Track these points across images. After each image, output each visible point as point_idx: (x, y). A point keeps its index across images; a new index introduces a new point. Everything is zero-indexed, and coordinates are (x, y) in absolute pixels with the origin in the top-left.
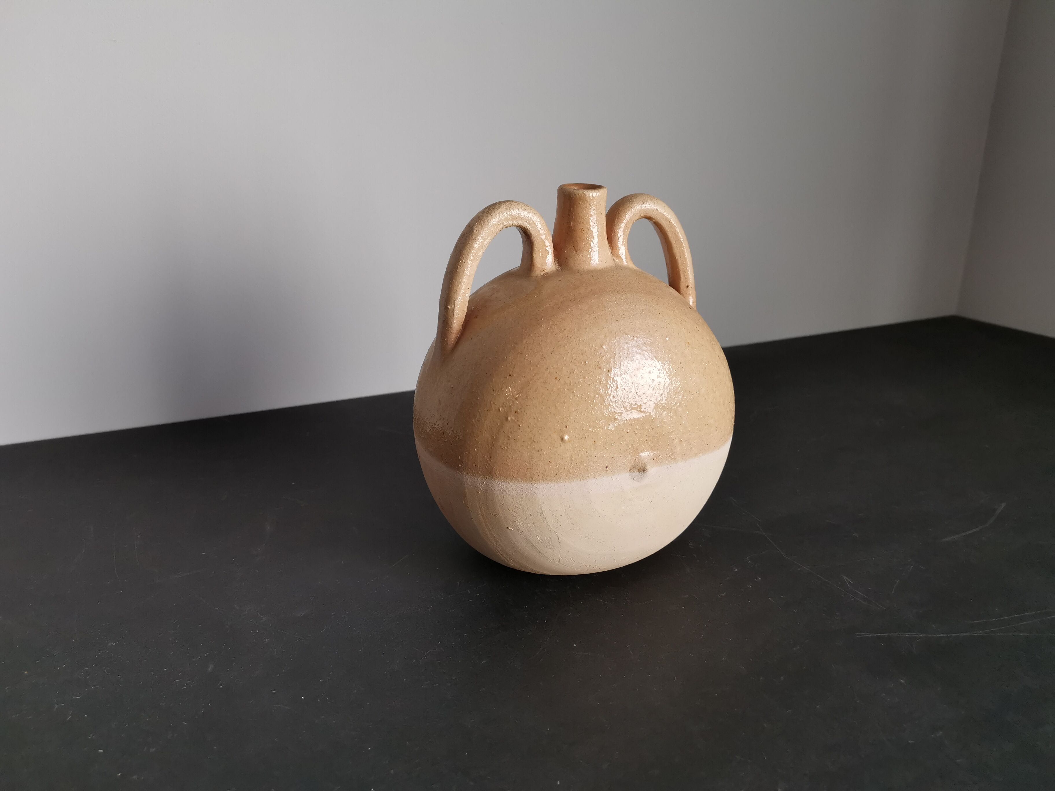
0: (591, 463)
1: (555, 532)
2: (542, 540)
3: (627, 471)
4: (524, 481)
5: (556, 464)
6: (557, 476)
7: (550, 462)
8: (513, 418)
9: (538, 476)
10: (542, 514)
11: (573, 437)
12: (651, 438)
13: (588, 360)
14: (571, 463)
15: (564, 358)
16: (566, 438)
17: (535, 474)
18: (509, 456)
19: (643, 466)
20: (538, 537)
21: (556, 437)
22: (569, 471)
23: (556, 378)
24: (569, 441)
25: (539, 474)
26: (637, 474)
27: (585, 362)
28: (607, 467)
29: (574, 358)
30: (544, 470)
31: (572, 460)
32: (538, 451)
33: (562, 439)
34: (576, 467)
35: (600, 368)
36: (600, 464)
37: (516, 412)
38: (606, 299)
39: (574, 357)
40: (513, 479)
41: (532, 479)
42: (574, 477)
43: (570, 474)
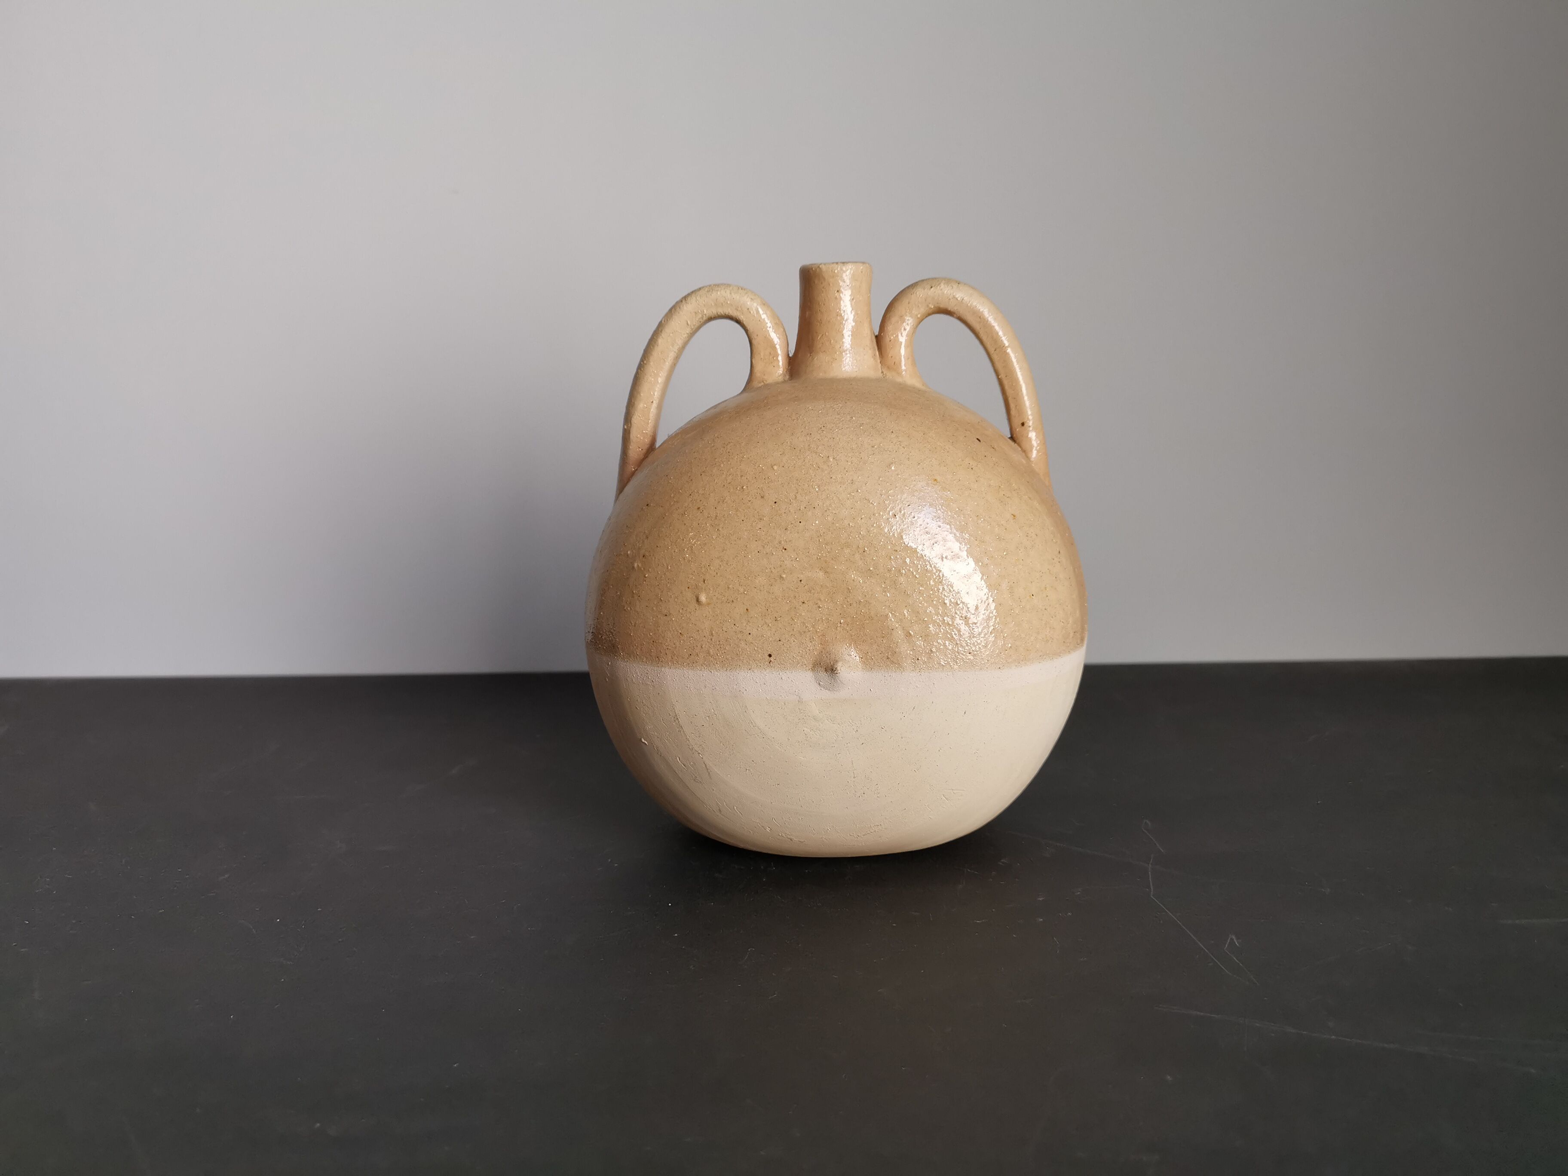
0: (743, 644)
1: (699, 753)
2: (684, 765)
3: (807, 668)
4: (649, 662)
5: (690, 638)
6: (690, 659)
7: (681, 633)
8: (640, 565)
9: (666, 654)
10: (676, 718)
11: (715, 598)
12: (849, 620)
13: (747, 484)
14: (711, 639)
15: (716, 481)
16: (703, 598)
17: (662, 651)
18: (632, 622)
19: (832, 663)
20: (678, 758)
21: (689, 595)
22: (709, 653)
23: (699, 508)
24: (709, 604)
25: (667, 652)
26: (823, 675)
27: (742, 487)
28: (770, 656)
29: (729, 481)
30: (674, 646)
31: (712, 634)
32: (666, 615)
33: (698, 600)
34: (719, 647)
35: (762, 497)
36: (757, 648)
37: (644, 556)
38: (808, 406)
39: (729, 479)
40: (637, 658)
41: (659, 659)
42: (717, 663)
43: (710, 657)
